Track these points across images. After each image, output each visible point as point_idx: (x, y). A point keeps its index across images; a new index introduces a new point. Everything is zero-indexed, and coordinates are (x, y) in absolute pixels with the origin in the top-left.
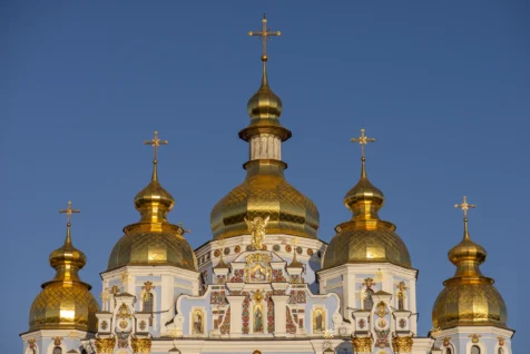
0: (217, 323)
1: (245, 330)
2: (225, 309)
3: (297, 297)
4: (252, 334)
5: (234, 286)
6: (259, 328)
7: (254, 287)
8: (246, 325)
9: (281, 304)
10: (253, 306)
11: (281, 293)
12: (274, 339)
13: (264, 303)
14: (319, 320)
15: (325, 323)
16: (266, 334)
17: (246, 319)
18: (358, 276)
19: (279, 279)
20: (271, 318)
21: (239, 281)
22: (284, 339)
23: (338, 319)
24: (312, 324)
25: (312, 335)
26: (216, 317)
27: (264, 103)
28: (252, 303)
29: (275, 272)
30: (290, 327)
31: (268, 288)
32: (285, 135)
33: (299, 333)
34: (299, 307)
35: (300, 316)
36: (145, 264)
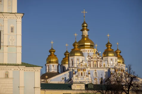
0: (89, 65)
1: (93, 67)
2: (90, 63)
3: (101, 61)
4: (94, 67)
5: (91, 60)
6: (95, 66)
7: (95, 60)
8: (93, 66)
9: (99, 63)
10: (94, 63)
11: (99, 61)
12: (98, 68)
13: (96, 62)
14: (104, 65)
15: (105, 66)
16: (96, 67)
17: (93, 65)
18: (110, 58)
19: (98, 59)
20: (97, 65)
21: (92, 59)
22: (99, 68)
23: (107, 65)
24: (103, 66)
25: (103, 67)
26: (89, 64)
27: (85, 25)
28: (94, 62)
29: (97, 57)
30: (100, 66)
31: (97, 60)
32: (88, 30)
33: (101, 67)
34: (101, 63)
35: (102, 64)
36: (77, 56)
